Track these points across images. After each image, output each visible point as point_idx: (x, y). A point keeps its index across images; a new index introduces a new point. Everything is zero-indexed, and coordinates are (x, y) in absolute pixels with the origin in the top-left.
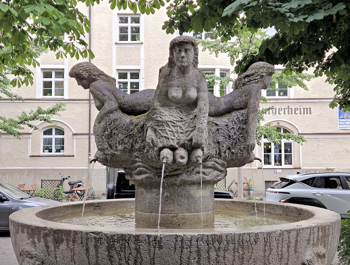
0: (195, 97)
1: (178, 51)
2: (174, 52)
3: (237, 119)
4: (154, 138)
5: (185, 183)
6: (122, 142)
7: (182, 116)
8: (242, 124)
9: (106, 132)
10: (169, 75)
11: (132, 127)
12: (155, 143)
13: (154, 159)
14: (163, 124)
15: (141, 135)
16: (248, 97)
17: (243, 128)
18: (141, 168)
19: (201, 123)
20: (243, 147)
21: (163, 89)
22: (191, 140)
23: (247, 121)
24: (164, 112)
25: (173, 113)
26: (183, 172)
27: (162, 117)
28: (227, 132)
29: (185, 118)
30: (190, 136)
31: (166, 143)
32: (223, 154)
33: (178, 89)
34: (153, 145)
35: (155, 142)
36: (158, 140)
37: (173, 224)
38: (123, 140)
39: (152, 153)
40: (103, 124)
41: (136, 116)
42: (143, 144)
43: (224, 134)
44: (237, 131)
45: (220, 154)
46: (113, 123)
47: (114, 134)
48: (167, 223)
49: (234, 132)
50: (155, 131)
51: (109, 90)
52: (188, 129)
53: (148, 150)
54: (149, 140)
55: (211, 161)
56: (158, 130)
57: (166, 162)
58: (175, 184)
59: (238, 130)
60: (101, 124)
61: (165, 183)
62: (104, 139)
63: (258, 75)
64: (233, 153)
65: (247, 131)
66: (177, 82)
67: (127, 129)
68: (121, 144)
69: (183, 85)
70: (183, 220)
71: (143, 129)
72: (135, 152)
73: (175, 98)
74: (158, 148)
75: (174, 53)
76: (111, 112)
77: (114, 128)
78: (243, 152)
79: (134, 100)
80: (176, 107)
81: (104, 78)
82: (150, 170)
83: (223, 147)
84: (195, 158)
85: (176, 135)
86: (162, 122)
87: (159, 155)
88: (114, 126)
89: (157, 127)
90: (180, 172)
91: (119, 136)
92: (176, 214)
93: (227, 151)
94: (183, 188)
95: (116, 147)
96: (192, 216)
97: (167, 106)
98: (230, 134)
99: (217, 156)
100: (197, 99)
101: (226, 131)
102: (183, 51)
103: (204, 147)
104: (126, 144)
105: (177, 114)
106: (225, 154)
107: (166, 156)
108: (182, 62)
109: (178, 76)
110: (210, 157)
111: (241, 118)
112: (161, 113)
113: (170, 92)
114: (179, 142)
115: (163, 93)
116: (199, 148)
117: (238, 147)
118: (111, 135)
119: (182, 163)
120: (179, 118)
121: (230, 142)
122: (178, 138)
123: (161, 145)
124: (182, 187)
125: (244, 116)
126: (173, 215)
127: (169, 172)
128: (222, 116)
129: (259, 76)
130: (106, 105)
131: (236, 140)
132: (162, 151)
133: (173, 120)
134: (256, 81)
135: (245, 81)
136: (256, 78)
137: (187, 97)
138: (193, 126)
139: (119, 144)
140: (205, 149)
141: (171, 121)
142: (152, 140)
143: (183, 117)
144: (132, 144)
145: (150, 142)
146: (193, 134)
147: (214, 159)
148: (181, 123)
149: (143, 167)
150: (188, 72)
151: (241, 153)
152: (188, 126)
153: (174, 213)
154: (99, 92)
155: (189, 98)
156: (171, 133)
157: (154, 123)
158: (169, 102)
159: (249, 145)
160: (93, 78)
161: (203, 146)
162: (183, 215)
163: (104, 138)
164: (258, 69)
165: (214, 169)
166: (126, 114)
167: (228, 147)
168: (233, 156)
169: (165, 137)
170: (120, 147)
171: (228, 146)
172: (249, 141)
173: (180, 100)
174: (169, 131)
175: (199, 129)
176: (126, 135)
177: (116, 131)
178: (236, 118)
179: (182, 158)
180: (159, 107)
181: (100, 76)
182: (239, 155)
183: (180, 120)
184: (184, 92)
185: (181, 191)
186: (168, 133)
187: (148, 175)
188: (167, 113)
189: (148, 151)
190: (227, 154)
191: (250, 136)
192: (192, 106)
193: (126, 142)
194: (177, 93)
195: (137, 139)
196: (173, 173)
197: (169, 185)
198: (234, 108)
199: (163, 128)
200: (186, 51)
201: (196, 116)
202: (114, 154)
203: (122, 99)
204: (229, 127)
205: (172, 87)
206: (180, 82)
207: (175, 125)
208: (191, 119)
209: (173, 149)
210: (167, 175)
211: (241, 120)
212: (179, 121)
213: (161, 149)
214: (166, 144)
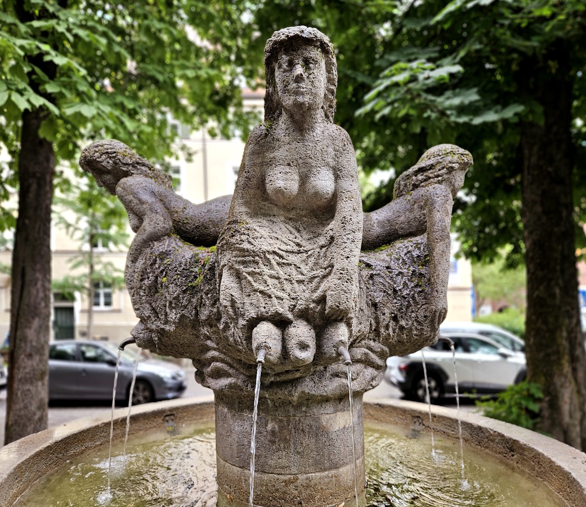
0: (330, 193)
1: (285, 66)
2: (276, 69)
3: (408, 255)
4: (237, 294)
5: (309, 401)
6: (175, 303)
7: (300, 239)
8: (419, 266)
9: (146, 282)
10: (266, 134)
11: (196, 270)
12: (239, 309)
13: (239, 345)
14: (257, 258)
15: (211, 288)
16: (425, 211)
17: (421, 274)
18: (218, 363)
19: (346, 255)
20: (423, 315)
21: (252, 173)
22: (322, 300)
23: (428, 258)
24: (258, 228)
25: (278, 232)
26: (304, 375)
27: (253, 240)
28: (390, 281)
29: (307, 246)
30: (321, 289)
31: (265, 308)
32: (382, 330)
33: (288, 170)
34: (235, 312)
35: (240, 306)
36: (247, 300)
37: (287, 502)
38: (177, 298)
39: (236, 333)
40: (140, 264)
41: (210, 247)
42: (215, 310)
43: (384, 286)
44: (409, 280)
45: (377, 331)
46: (158, 261)
47: (162, 286)
48: (274, 499)
49: (402, 282)
50: (238, 276)
51: (153, 193)
52: (315, 272)
53: (226, 323)
54: (225, 301)
55: (360, 347)
56: (244, 273)
57: (263, 361)
58: (288, 402)
59: (411, 278)
60: (137, 264)
61: (269, 399)
62: (143, 296)
63: (443, 168)
64: (402, 328)
65: (429, 280)
66: (286, 153)
67: (187, 273)
68: (174, 308)
69: (300, 161)
70: (308, 492)
71: (213, 273)
72: (203, 326)
73: (283, 192)
74: (247, 321)
75: (277, 74)
76: (156, 237)
77: (162, 272)
78: (422, 326)
79: (203, 214)
80: (285, 218)
81: (146, 171)
82: (237, 370)
83: (384, 314)
84: (334, 347)
85: (287, 286)
86: (255, 254)
87: (249, 338)
88: (162, 268)
89: (241, 267)
90: (298, 375)
91: (171, 289)
92: (292, 476)
93: (392, 324)
94: (306, 412)
95: (166, 315)
96: (326, 480)
97: (265, 215)
98: (395, 286)
99: (372, 336)
100: (335, 196)
101: (387, 280)
102: (300, 62)
103: (352, 318)
104: (185, 307)
105: (289, 235)
106: (387, 331)
107: (264, 344)
108: (297, 93)
109: (287, 137)
110: (360, 339)
111: (416, 253)
112: (250, 231)
113: (271, 178)
114: (295, 306)
115: (254, 181)
116: (341, 320)
117: (413, 316)
118: (156, 288)
119: (303, 361)
120: (293, 244)
121: (396, 303)
122: (293, 295)
123: (252, 313)
124: (304, 409)
125: (422, 248)
126: (287, 477)
127: (275, 375)
128: (376, 250)
129: (445, 169)
130: (146, 223)
131: (407, 299)
132: (255, 329)
133: (279, 249)
134: (440, 178)
135: (417, 180)
136: (440, 172)
137: (310, 191)
138: (325, 263)
139: (171, 308)
140: (354, 322)
141: (274, 253)
142: (232, 300)
143: (303, 243)
144: (196, 308)
145: (228, 304)
146: (328, 285)
147: (366, 341)
148: (298, 257)
149: (223, 361)
150: (312, 127)
151: (419, 327)
152: (316, 264)
153: (288, 472)
154: (131, 196)
155: (317, 194)
156: (276, 282)
157: (235, 257)
158: (270, 205)
159: (435, 311)
160: (124, 171)
161: (350, 315)
162: (307, 479)
163: (142, 294)
164: (442, 156)
165: (366, 363)
166: (191, 243)
167: (393, 315)
168: (403, 334)
169: (261, 292)
170: (173, 316)
171: (394, 313)
172: (436, 302)
173: (294, 199)
174: (271, 277)
175: (342, 272)
176: (185, 288)
177: (165, 279)
178: (406, 252)
179: (303, 346)
180: (245, 217)
181: (139, 167)
182: (415, 332)
183: (296, 248)
184: (304, 180)
185: (302, 420)
186: (270, 281)
187: (233, 381)
188: (264, 232)
189: (227, 327)
190: (391, 329)
191: (437, 291)
192: (323, 215)
193: (185, 302)
194: (287, 180)
195: (201, 296)
196: (284, 378)
197: (277, 404)
198: (397, 234)
199: (257, 270)
200: (307, 62)
201: (332, 238)
202: (163, 329)
203: (181, 213)
204: (393, 271)
205: (274, 165)
206: (294, 152)
207: (284, 261)
208: (322, 247)
209: (281, 323)
210: (272, 382)
211: (416, 256)
212: (293, 252)
213: (253, 323)
214: (263, 310)
